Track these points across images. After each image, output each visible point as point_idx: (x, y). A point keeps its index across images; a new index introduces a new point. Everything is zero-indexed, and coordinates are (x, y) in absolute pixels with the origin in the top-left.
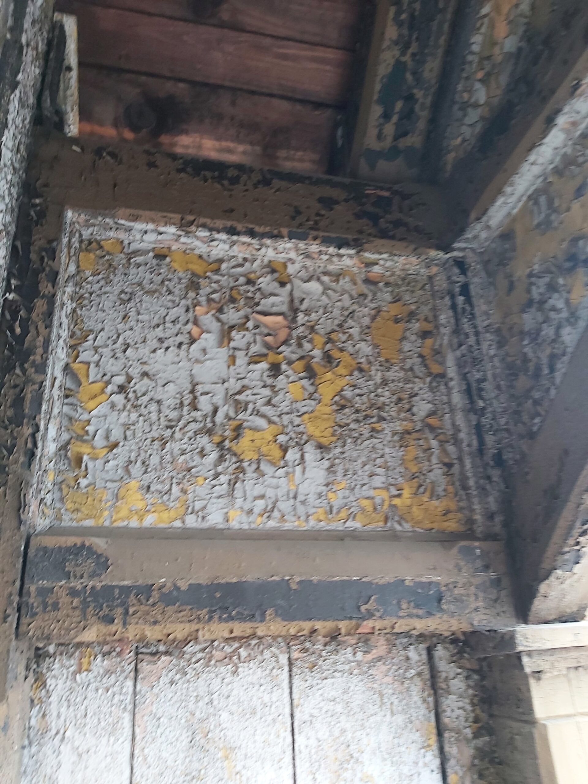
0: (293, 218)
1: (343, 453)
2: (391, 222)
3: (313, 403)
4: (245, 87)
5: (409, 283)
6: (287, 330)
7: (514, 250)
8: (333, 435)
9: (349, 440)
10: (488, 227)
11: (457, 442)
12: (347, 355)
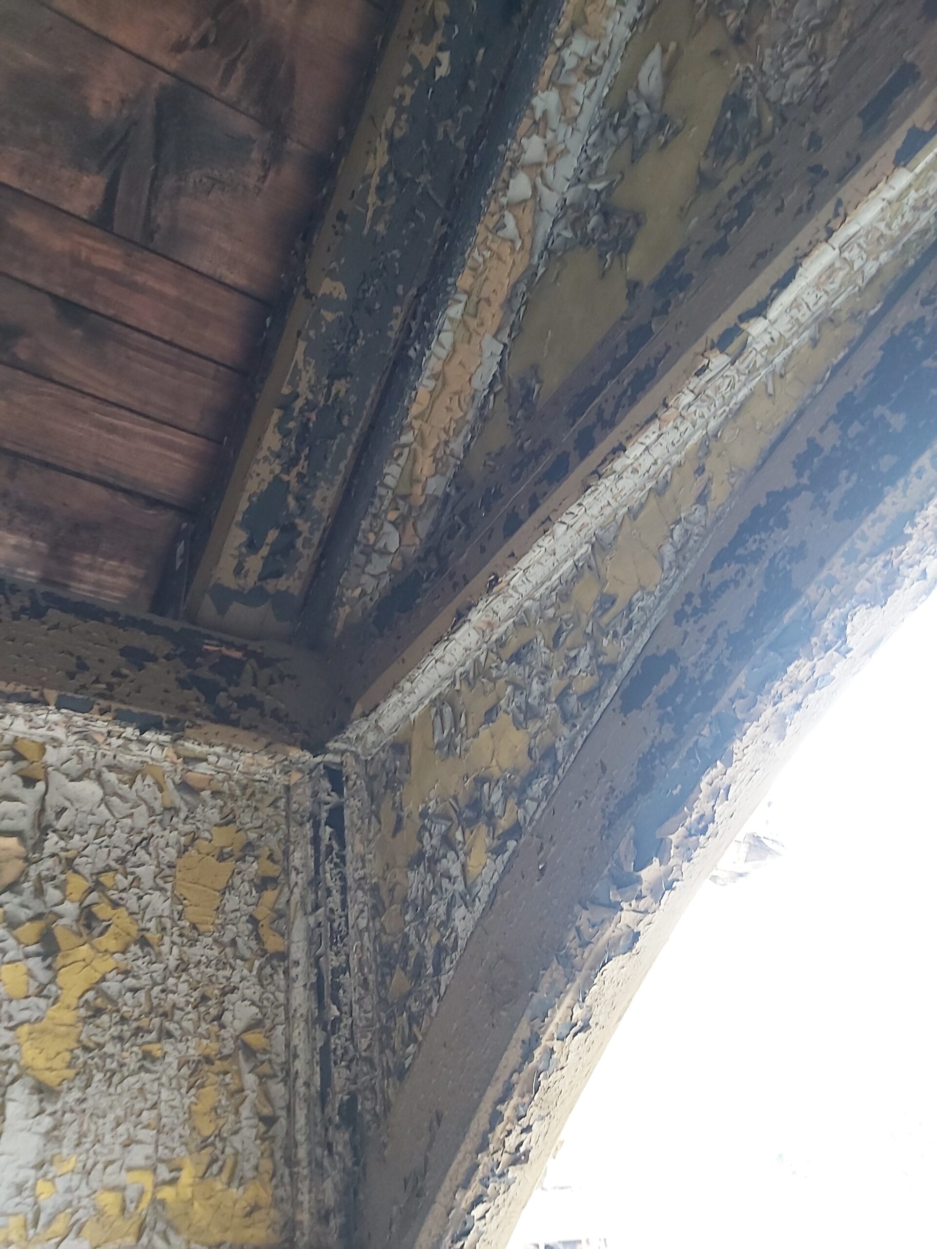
0: (71, 676)
1: (83, 1101)
2: (236, 699)
3: (42, 1003)
4: (37, 455)
5: (253, 794)
6: (21, 864)
7: (408, 771)
8: (69, 1066)
9: (98, 1076)
10: (378, 728)
11: (288, 1077)
12: (126, 914)
